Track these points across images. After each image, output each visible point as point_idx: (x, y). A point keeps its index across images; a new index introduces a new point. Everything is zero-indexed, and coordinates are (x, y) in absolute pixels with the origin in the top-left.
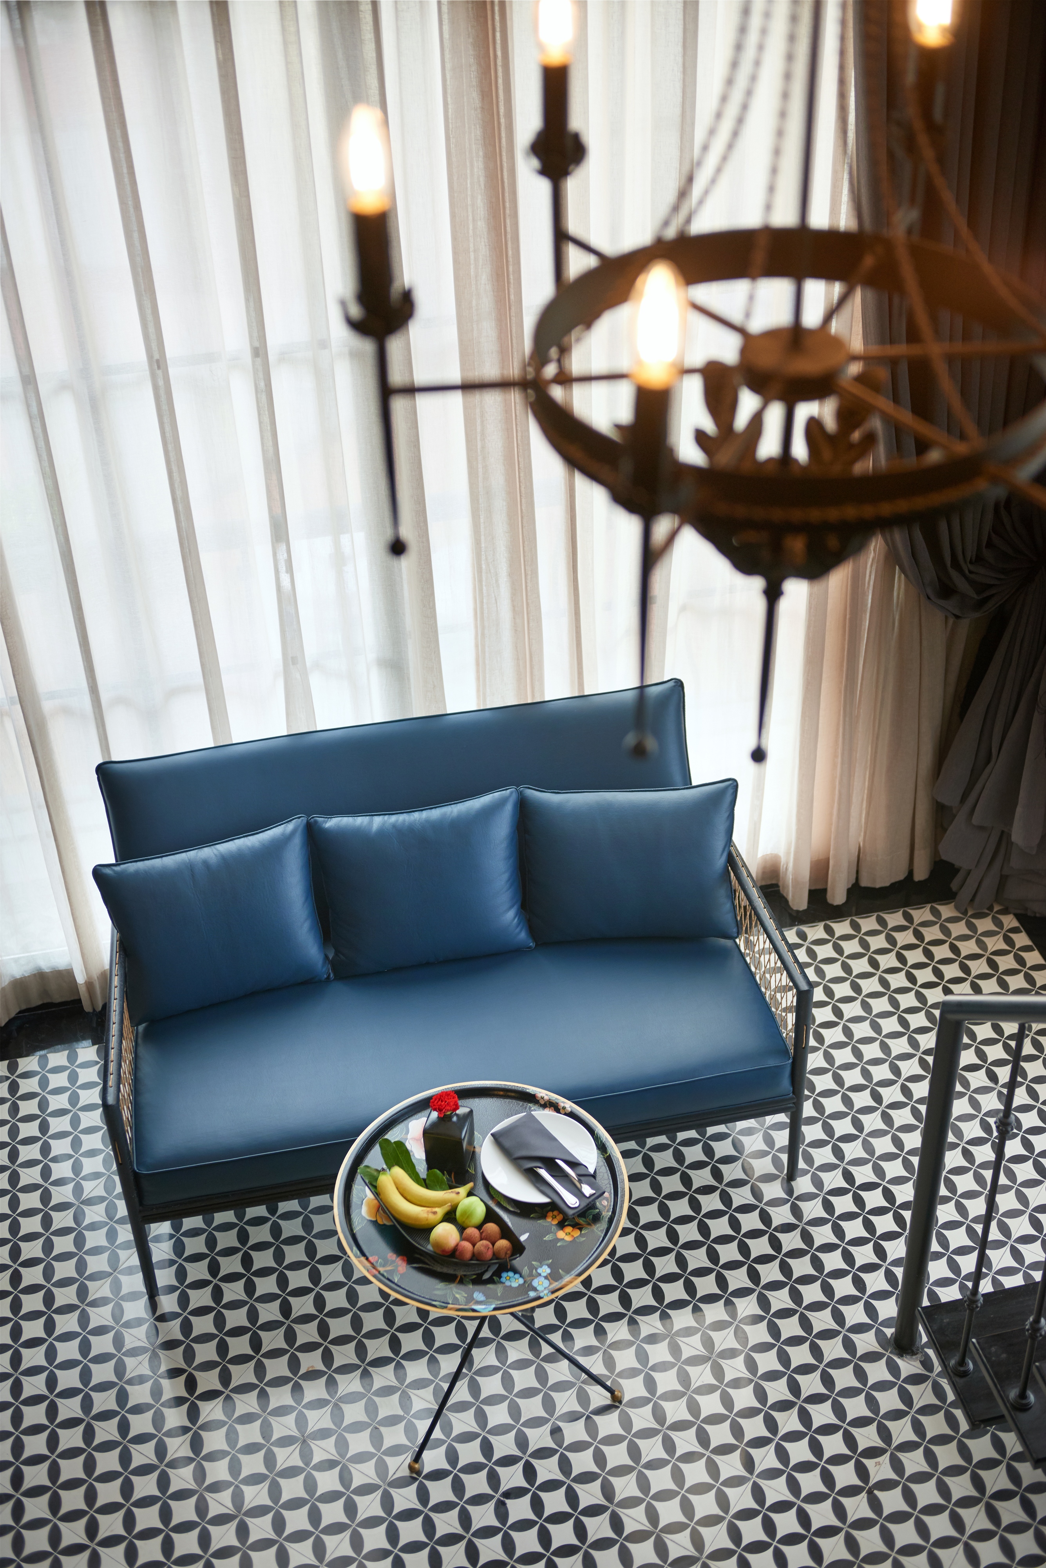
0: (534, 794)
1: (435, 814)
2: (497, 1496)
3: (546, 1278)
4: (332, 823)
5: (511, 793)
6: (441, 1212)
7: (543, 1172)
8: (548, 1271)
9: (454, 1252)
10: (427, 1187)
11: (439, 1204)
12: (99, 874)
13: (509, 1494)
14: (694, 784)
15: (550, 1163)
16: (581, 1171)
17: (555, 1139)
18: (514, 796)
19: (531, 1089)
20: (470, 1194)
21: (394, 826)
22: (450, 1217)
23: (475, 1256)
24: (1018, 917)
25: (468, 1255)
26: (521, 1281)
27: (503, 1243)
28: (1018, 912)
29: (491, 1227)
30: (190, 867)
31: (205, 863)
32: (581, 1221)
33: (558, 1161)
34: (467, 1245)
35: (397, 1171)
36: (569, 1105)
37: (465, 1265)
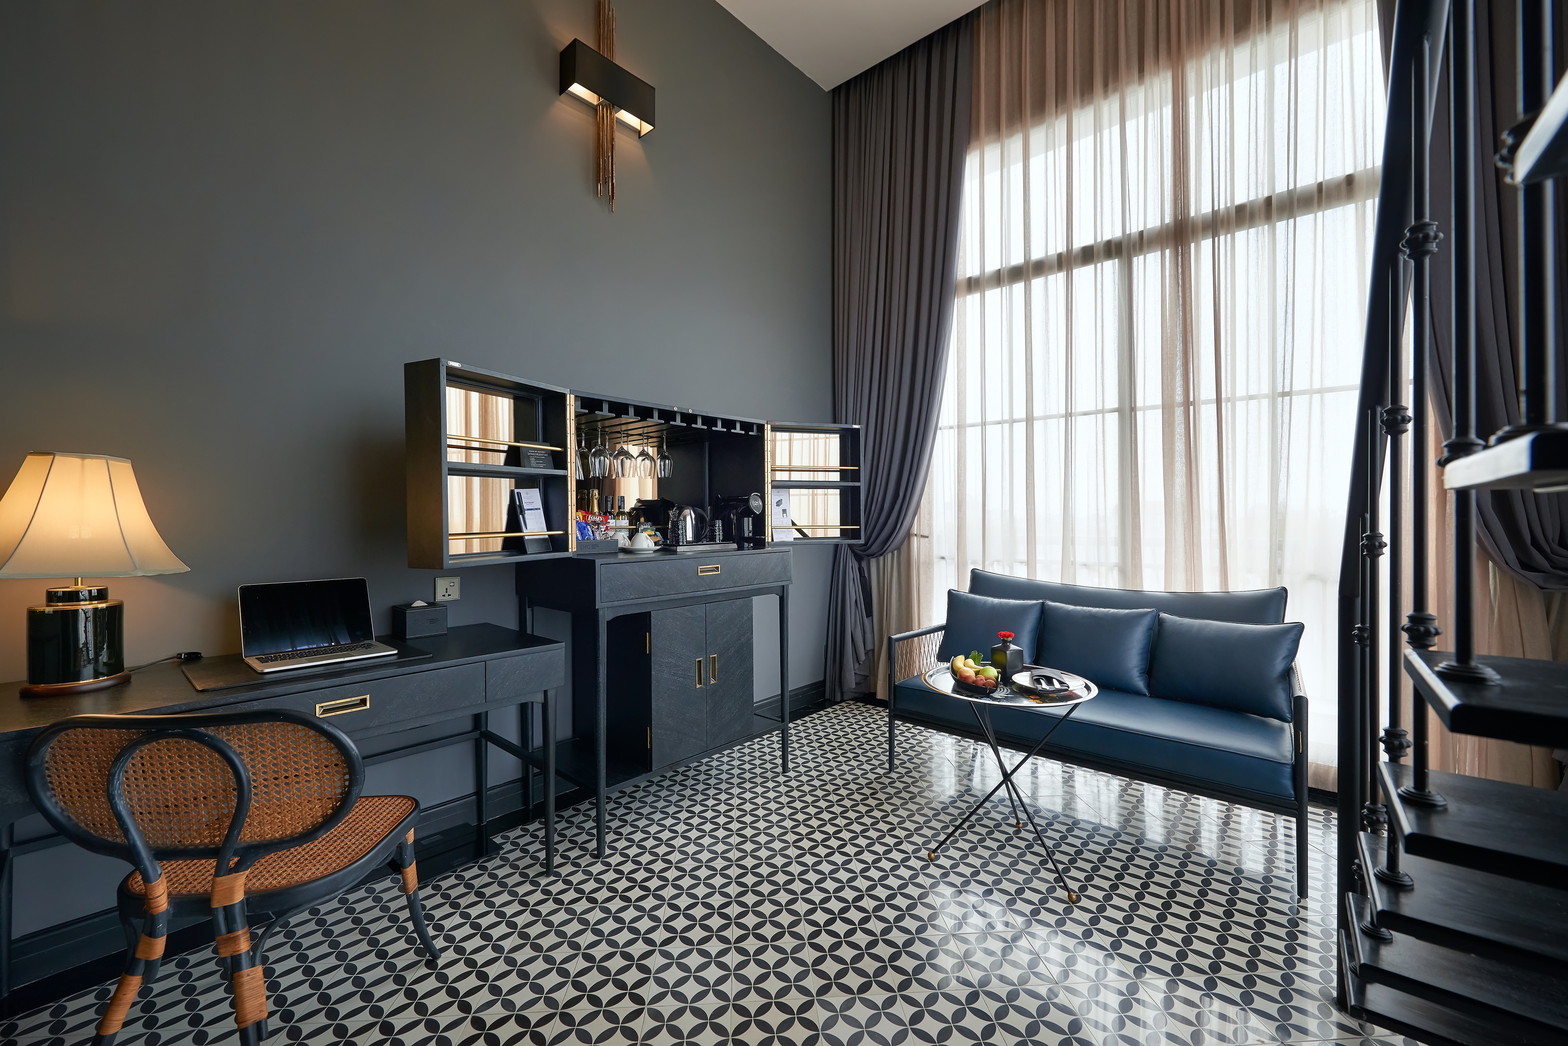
0: (1166, 615)
4: (1054, 604)
7: (1042, 681)
18: (1154, 613)
22: (977, 672)
34: (973, 679)
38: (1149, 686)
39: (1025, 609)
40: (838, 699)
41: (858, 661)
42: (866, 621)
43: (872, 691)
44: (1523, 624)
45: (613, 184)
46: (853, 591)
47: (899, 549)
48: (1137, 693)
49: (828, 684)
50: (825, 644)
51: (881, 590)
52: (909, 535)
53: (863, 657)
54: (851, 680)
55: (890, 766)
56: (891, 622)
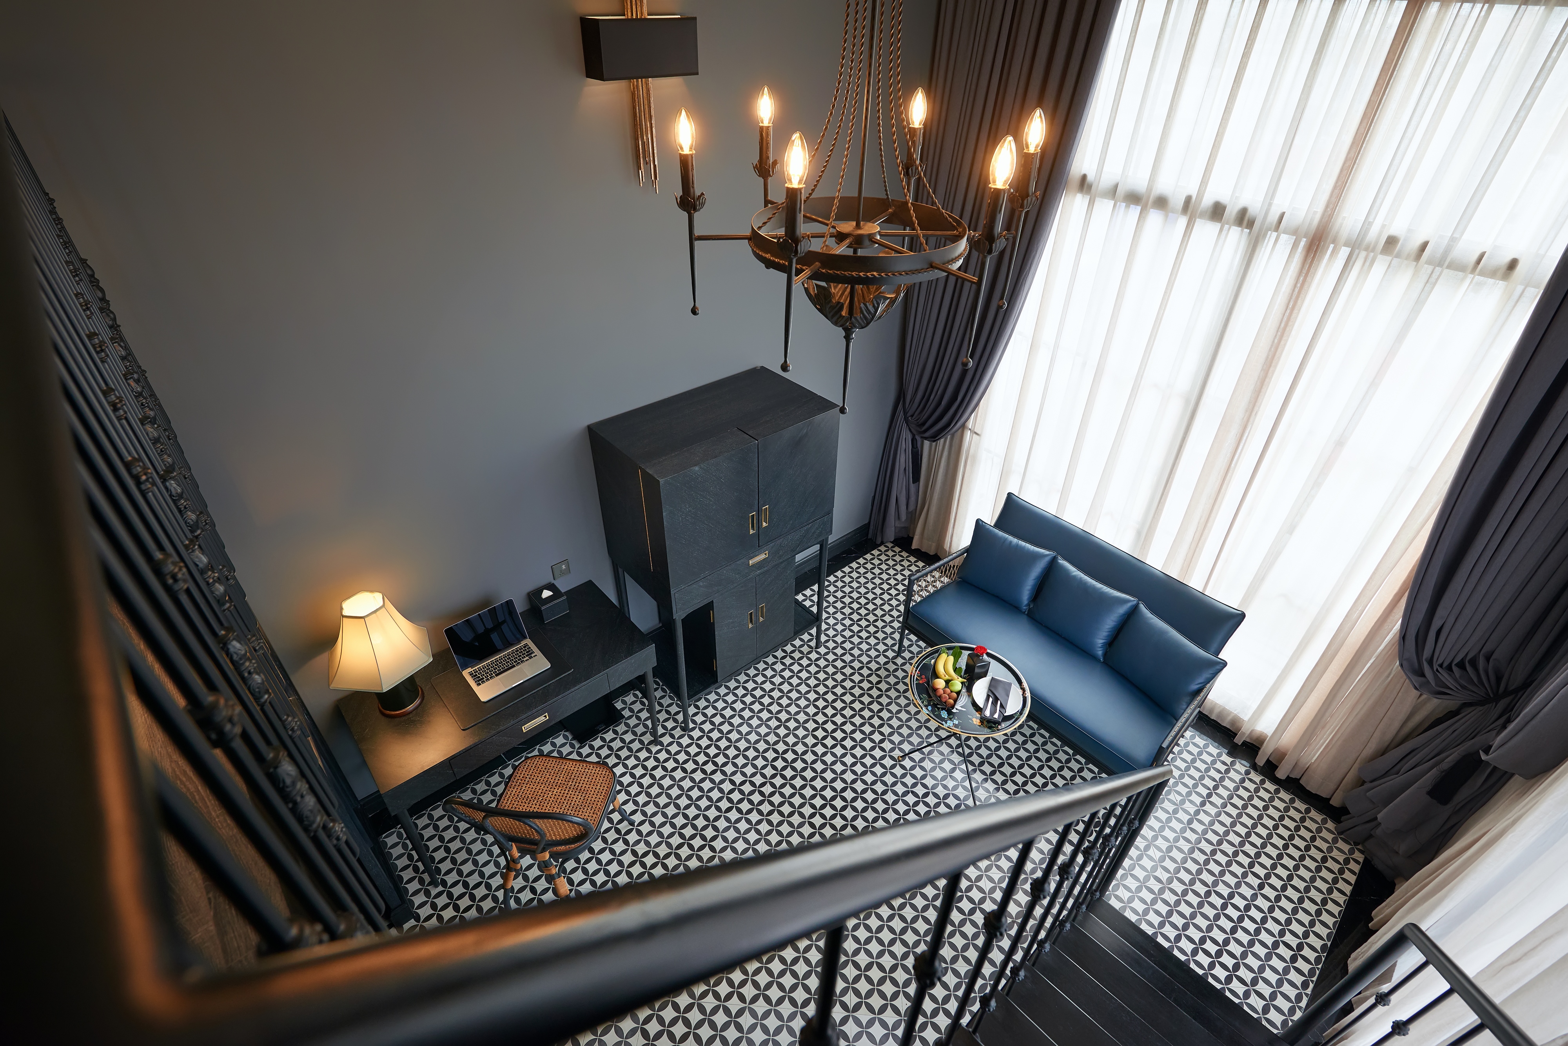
0: (1142, 607)
1: (1099, 585)
2: (910, 789)
3: (953, 724)
4: (1062, 562)
5: (1134, 600)
6: (947, 677)
7: (991, 699)
8: (957, 723)
9: (935, 690)
10: (955, 671)
11: (949, 675)
12: (979, 524)
13: (913, 792)
14: (1219, 657)
15: (996, 699)
16: (1002, 710)
17: (1008, 697)
18: (1135, 602)
19: (1023, 680)
20: (962, 683)
21: (1081, 578)
22: (947, 682)
23: (940, 697)
24: (1366, 859)
25: (938, 694)
26: (946, 717)
27: (952, 701)
28: (1369, 857)
29: (955, 695)
30: (1006, 539)
31: (1011, 542)
32: (985, 723)
33: (999, 702)
34: (942, 692)
35: (951, 658)
36: (1028, 694)
37: (936, 695)
38: (1105, 655)
39: (1037, 557)
40: (879, 542)
41: (899, 518)
42: (913, 487)
43: (911, 535)
44: (1400, 694)
45: (655, 166)
46: (903, 460)
47: (953, 436)
48: (1092, 657)
49: (871, 527)
50: (873, 495)
51: (931, 461)
52: (964, 426)
53: (904, 517)
54: (891, 533)
55: (900, 648)
56: (934, 494)
